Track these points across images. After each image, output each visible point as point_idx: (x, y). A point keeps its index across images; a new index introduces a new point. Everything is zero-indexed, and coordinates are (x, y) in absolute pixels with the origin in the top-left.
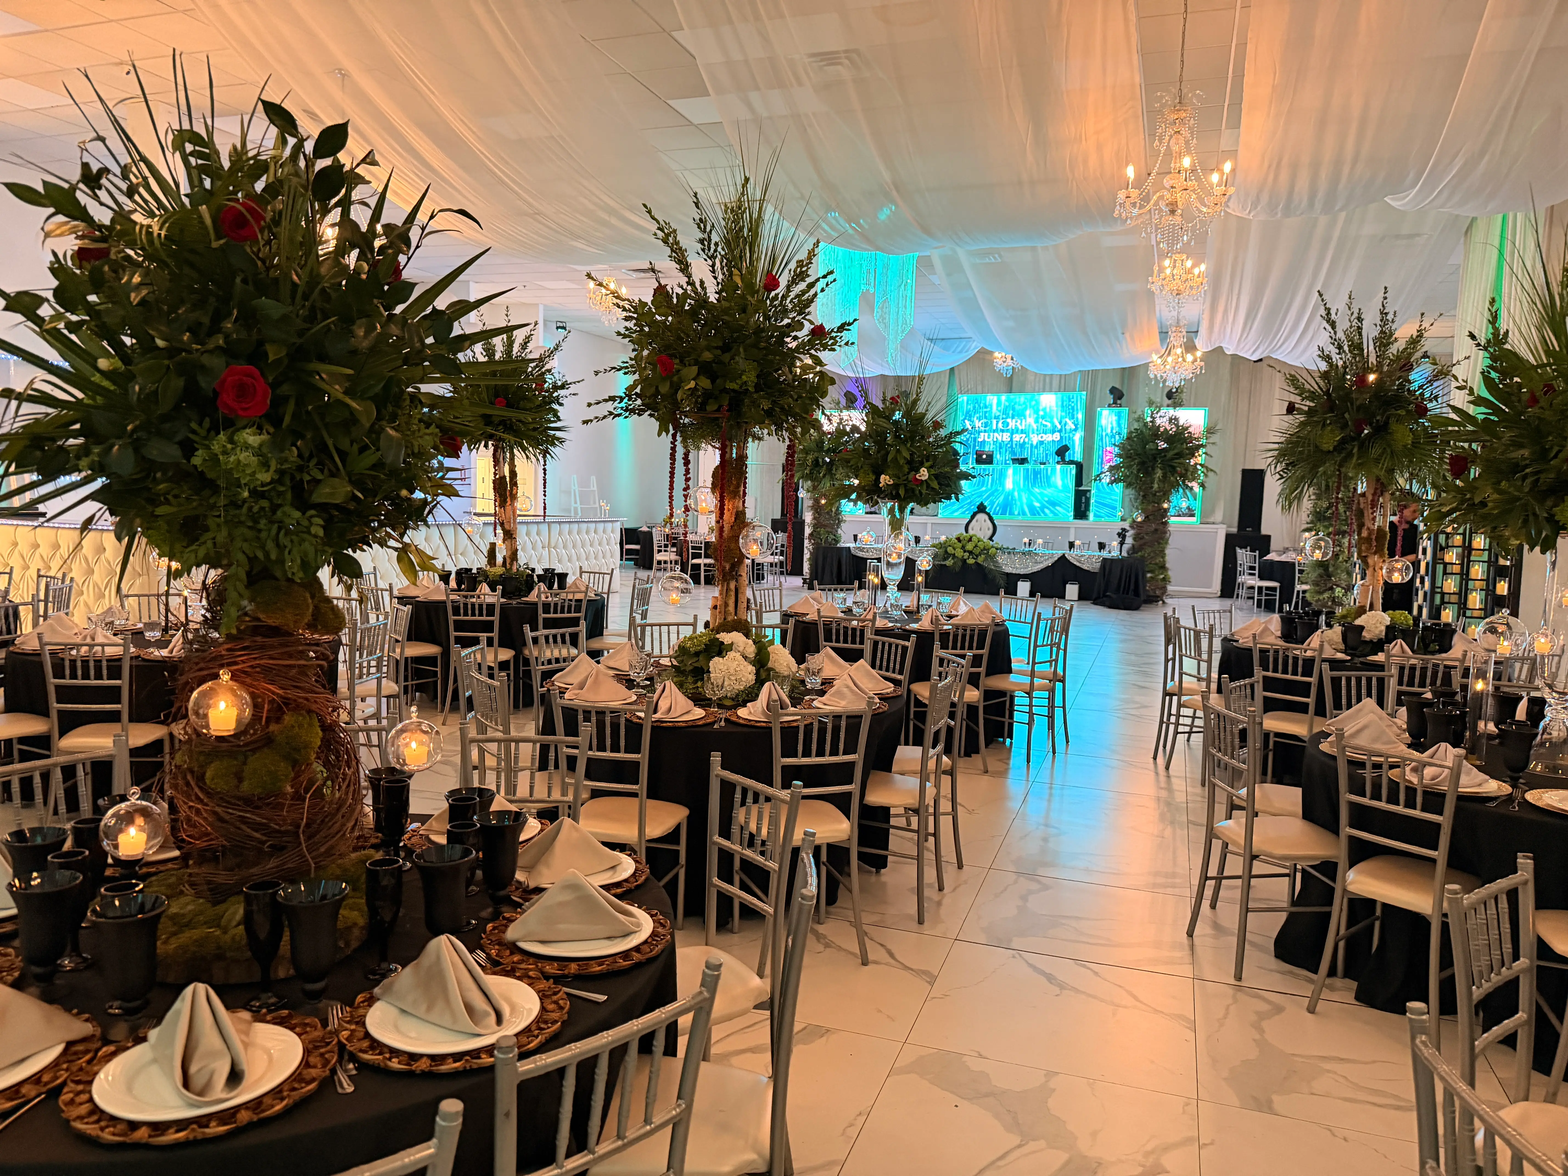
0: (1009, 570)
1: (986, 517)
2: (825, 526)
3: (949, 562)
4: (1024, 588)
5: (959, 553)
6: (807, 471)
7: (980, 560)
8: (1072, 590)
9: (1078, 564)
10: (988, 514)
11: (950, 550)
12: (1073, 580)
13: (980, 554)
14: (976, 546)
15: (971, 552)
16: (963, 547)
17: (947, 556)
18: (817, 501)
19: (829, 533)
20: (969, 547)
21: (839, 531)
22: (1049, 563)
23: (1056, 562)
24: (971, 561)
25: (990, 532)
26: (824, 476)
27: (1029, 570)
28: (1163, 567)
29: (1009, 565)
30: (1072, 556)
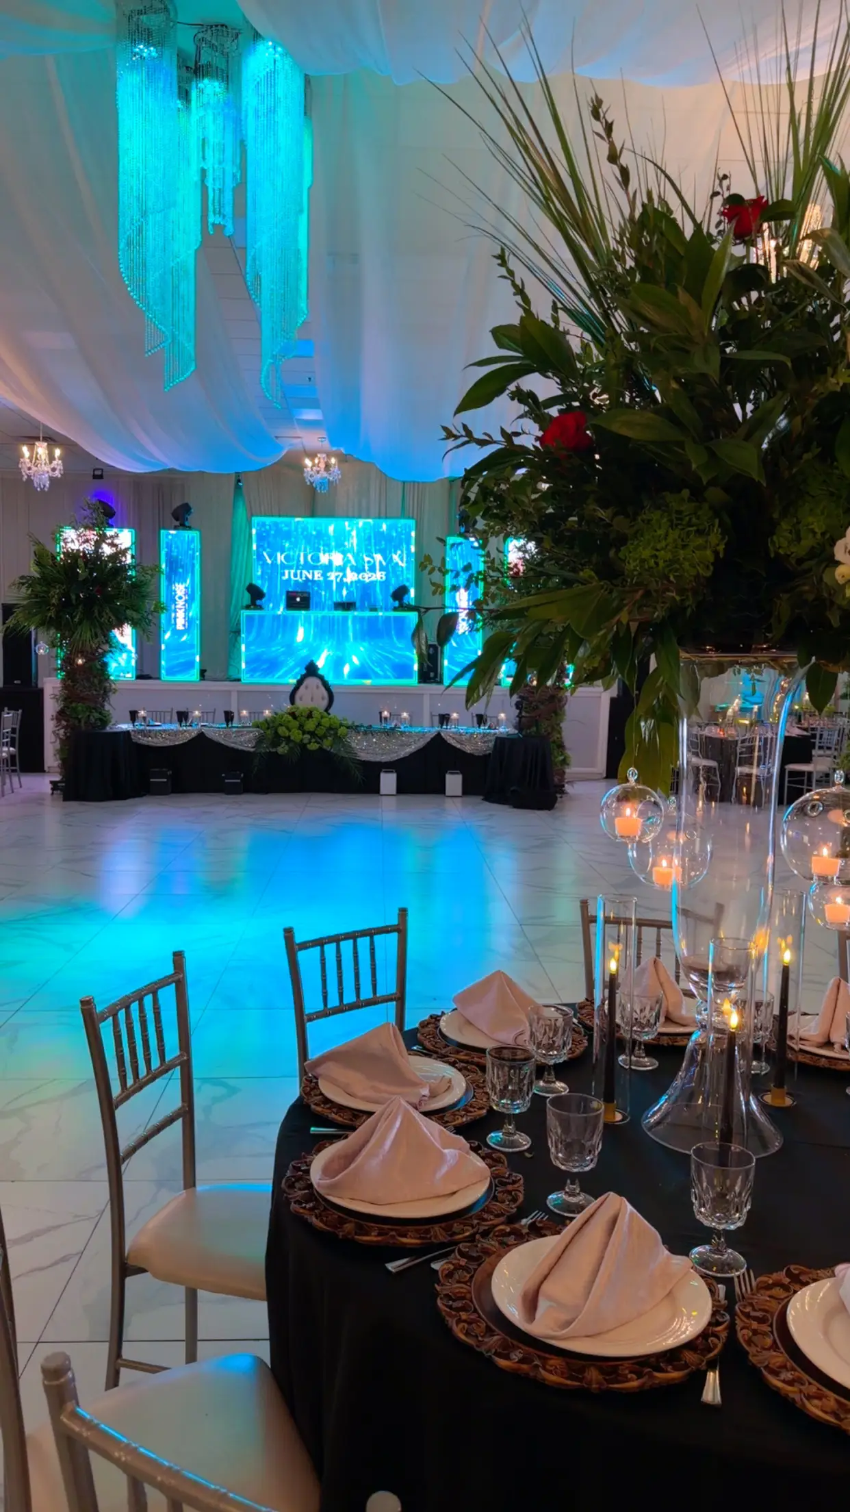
0: (364, 756)
1: (318, 682)
2: (82, 699)
3: (282, 749)
4: (388, 781)
5: (296, 735)
6: (52, 613)
7: (327, 744)
8: (454, 782)
9: (458, 746)
10: (321, 678)
11: (282, 731)
12: (454, 768)
13: (325, 736)
14: (319, 724)
15: (312, 734)
16: (301, 727)
17: (277, 739)
18: (68, 661)
19: (90, 709)
20: (310, 725)
21: (107, 707)
22: (421, 743)
23: (429, 743)
24: (313, 746)
25: (325, 703)
26: (80, 622)
27: (393, 757)
28: (561, 746)
29: (365, 749)
30: (450, 732)
